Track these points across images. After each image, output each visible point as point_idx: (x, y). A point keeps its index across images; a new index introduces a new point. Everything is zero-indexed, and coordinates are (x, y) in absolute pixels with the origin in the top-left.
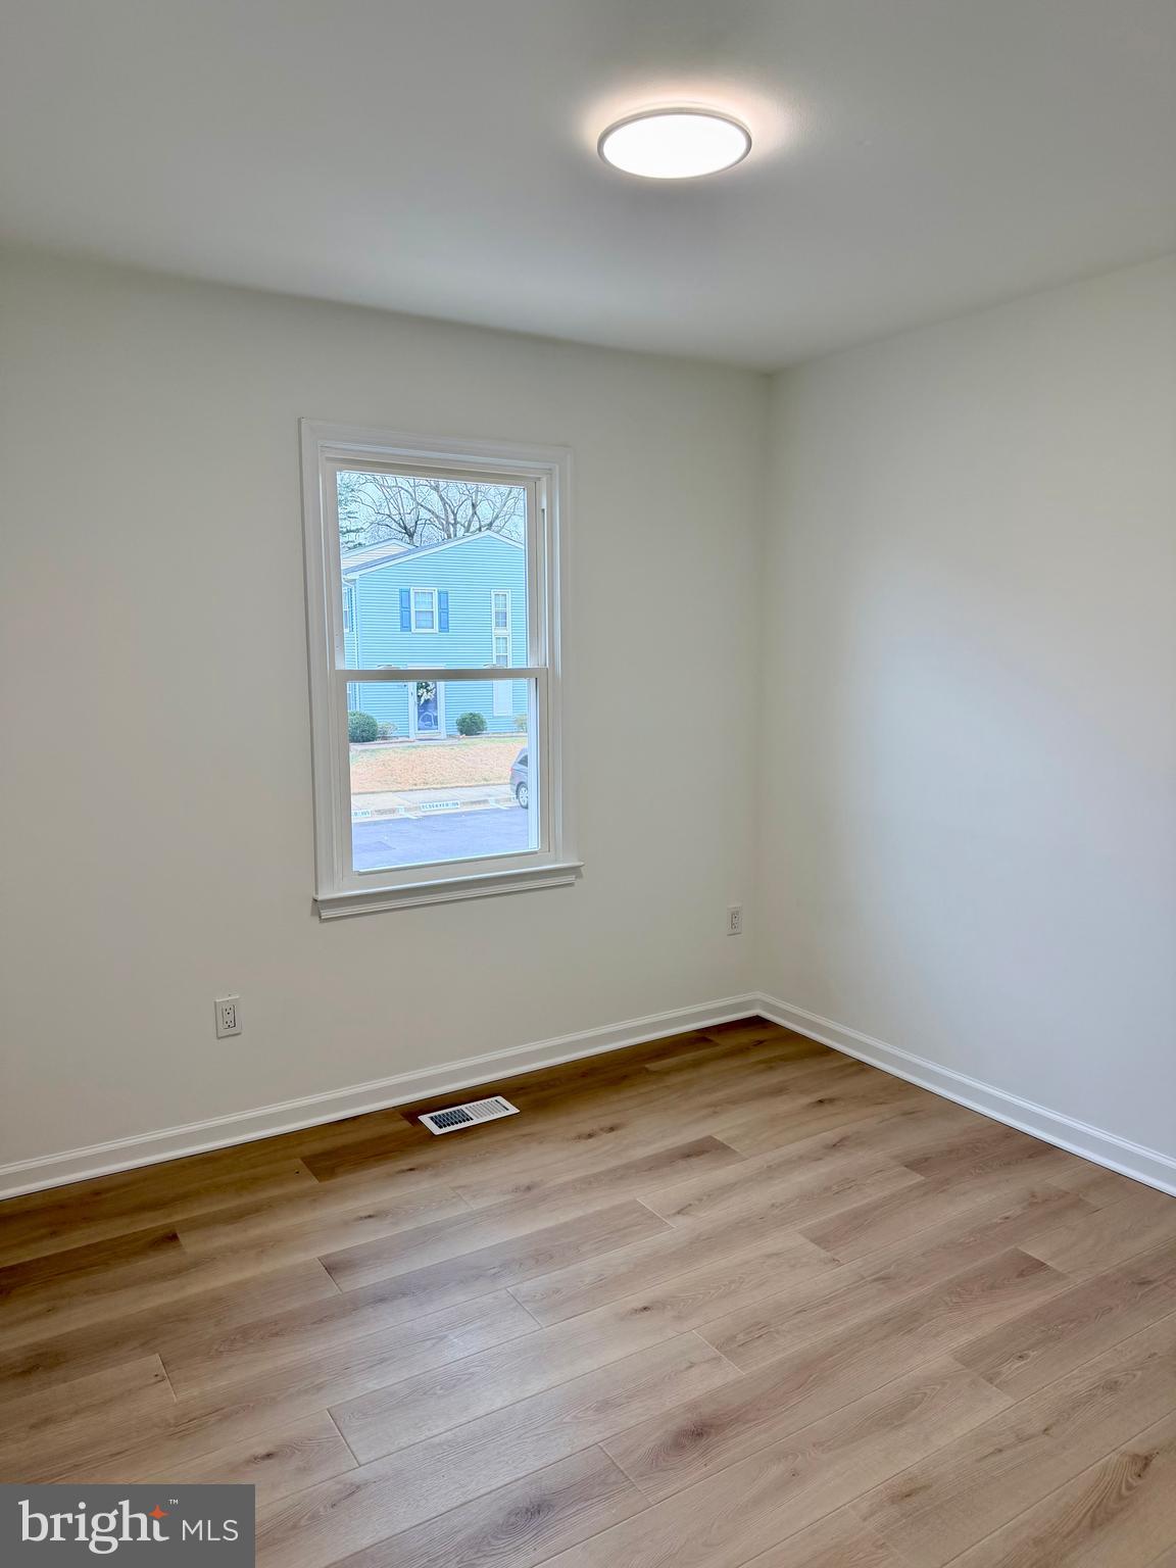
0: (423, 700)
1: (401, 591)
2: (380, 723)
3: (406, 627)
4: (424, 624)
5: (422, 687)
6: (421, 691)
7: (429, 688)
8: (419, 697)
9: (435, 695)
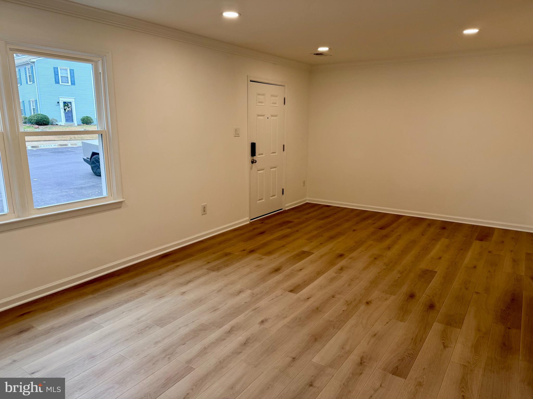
0: (67, 110)
1: (54, 68)
2: (50, 118)
3: (57, 82)
4: (64, 81)
5: (66, 106)
6: (66, 107)
7: (69, 106)
8: (65, 110)
9: (72, 109)
